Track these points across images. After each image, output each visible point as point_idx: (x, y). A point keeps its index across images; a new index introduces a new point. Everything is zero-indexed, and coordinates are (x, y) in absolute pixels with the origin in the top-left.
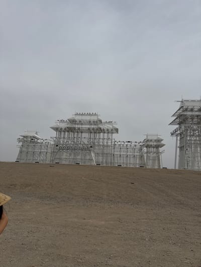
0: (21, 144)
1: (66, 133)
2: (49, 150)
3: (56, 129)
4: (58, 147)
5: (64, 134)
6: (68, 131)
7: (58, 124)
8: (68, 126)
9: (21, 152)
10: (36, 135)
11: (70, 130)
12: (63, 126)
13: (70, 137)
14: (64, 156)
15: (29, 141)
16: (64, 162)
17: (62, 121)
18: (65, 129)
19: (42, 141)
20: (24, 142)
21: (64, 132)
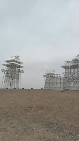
0: (45, 78)
1: (72, 69)
2: (62, 81)
3: (65, 67)
4: (67, 79)
5: (71, 70)
6: (73, 68)
7: (66, 64)
8: (73, 64)
9: (46, 83)
10: (53, 73)
11: (74, 67)
12: (69, 65)
13: (75, 71)
14: (72, 85)
15: (50, 76)
16: (72, 89)
17: (68, 62)
18: (71, 67)
19: (57, 76)
20: (47, 77)
21: (70, 68)
